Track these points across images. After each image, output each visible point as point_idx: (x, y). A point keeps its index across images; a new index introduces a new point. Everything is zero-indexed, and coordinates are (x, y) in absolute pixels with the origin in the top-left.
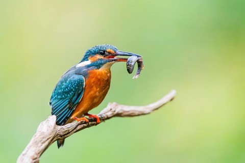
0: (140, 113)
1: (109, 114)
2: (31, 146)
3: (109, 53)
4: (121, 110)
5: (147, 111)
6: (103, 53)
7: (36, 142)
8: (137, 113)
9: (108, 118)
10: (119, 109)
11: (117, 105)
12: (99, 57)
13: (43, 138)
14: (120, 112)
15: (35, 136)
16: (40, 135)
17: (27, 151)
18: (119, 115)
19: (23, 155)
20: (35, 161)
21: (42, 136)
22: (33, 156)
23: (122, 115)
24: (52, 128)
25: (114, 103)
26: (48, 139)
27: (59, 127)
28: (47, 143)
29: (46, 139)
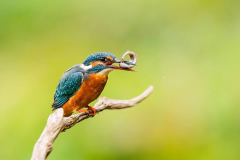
0: (126, 106)
1: (102, 107)
2: (44, 135)
3: (109, 60)
4: (111, 103)
5: (131, 104)
6: (103, 60)
7: (49, 131)
8: (123, 106)
9: (101, 110)
10: (108, 103)
11: (106, 99)
12: (99, 63)
13: (54, 128)
14: (110, 105)
15: (47, 126)
16: (52, 126)
17: (42, 139)
18: (109, 108)
19: (40, 142)
20: (49, 148)
21: (53, 127)
22: (48, 144)
23: (111, 107)
24: (61, 119)
25: (104, 97)
26: (58, 129)
27: (66, 118)
28: (57, 132)
29: (57, 128)
